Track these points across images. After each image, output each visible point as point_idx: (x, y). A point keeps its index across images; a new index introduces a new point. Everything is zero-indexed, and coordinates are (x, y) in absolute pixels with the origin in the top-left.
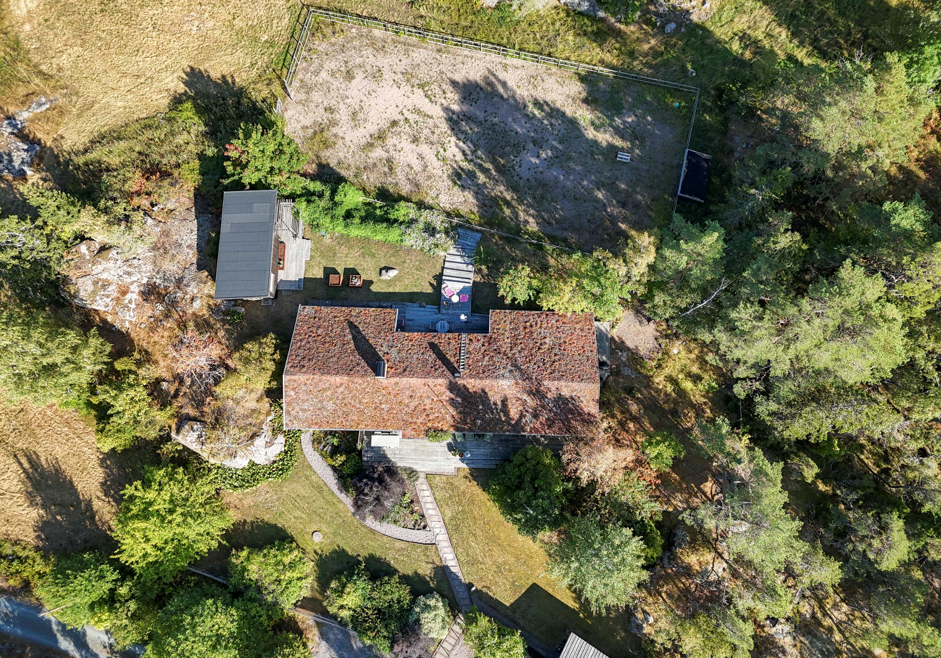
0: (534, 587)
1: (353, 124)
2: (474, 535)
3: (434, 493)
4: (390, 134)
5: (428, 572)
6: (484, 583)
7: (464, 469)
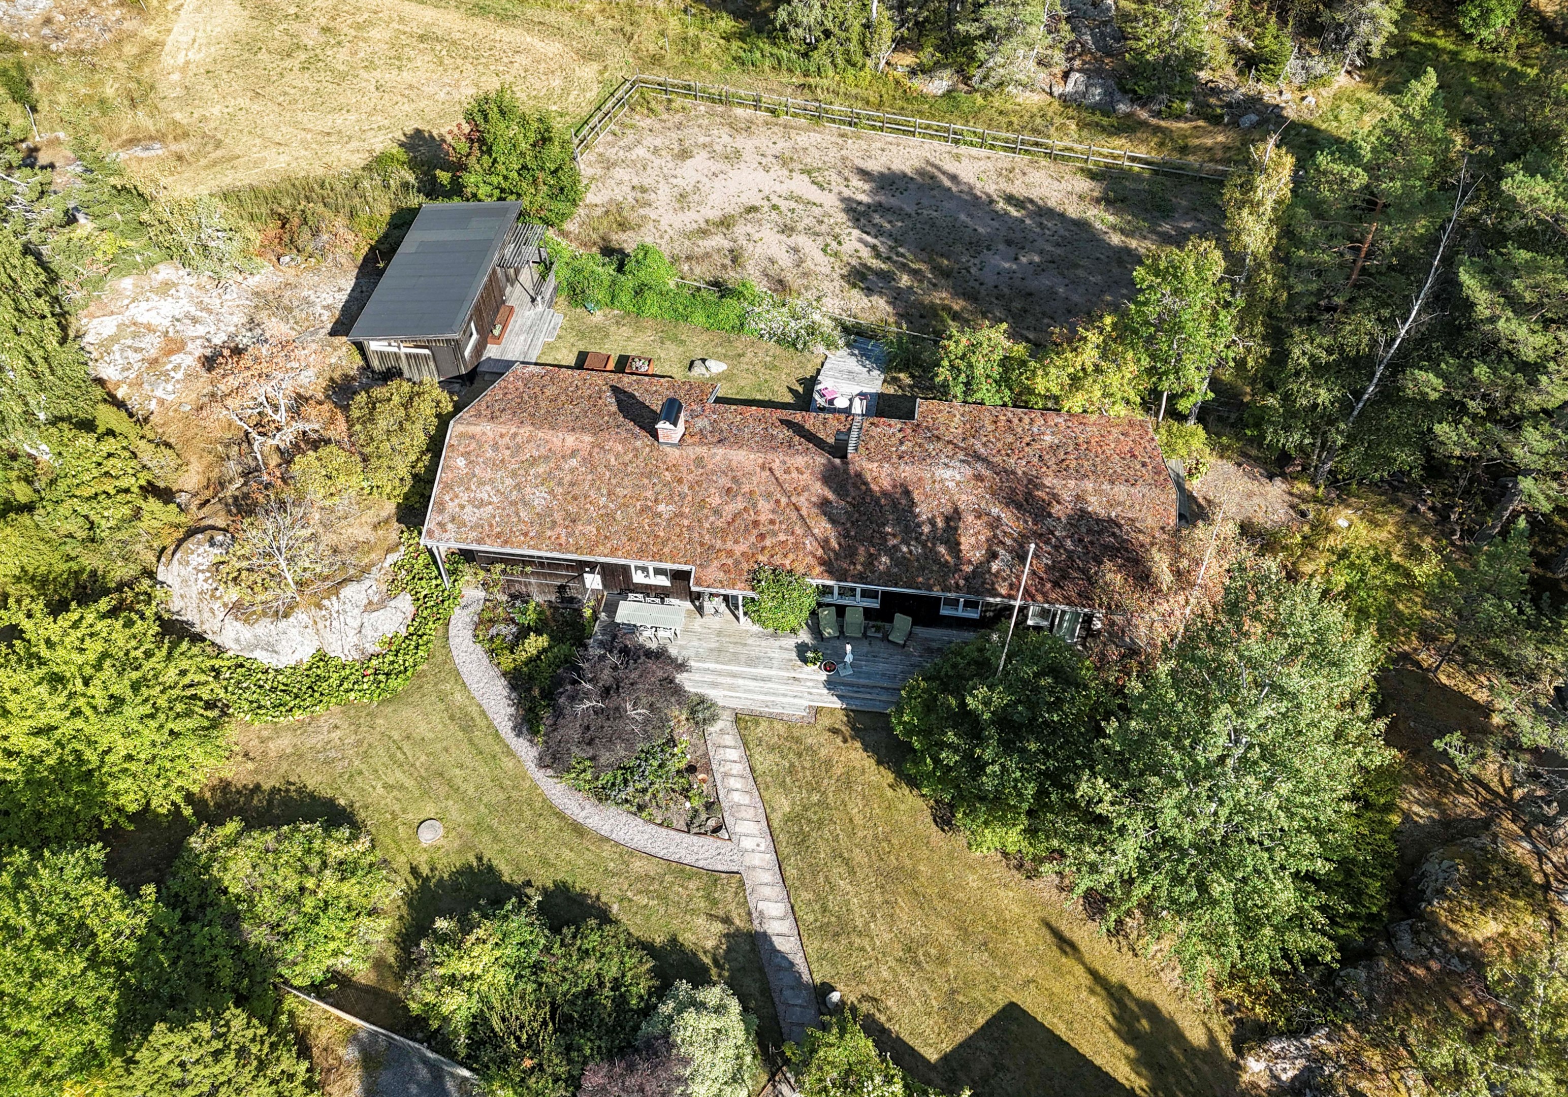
0: (1012, 1013)
1: (677, 206)
2: (847, 862)
3: (749, 758)
4: (742, 221)
5: (710, 944)
6: (865, 989)
7: (832, 711)
